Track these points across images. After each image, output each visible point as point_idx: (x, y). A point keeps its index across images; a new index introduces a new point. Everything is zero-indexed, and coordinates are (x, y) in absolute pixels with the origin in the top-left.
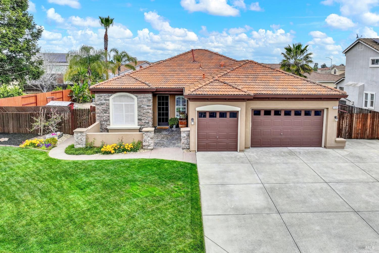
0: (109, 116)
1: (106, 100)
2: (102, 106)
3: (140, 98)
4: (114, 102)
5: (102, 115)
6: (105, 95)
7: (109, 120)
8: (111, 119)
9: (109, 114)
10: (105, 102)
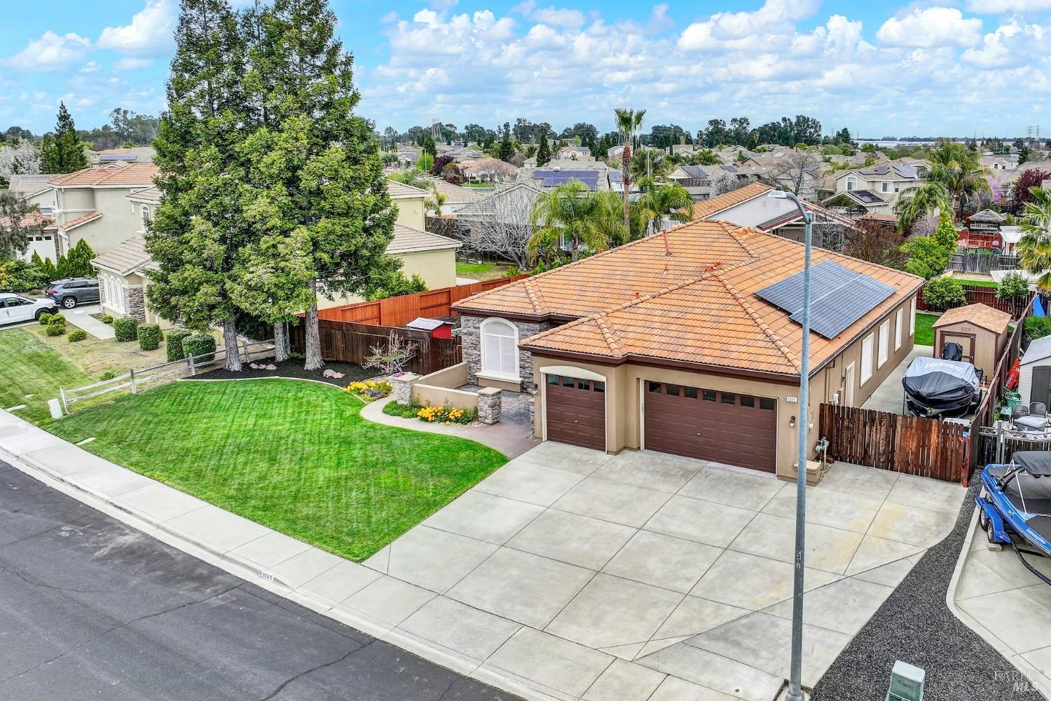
0: (480, 355)
1: (475, 327)
2: (471, 337)
3: (523, 330)
4: (488, 332)
5: (470, 351)
6: (473, 318)
7: (479, 361)
8: (482, 361)
9: (480, 351)
10: (474, 330)
